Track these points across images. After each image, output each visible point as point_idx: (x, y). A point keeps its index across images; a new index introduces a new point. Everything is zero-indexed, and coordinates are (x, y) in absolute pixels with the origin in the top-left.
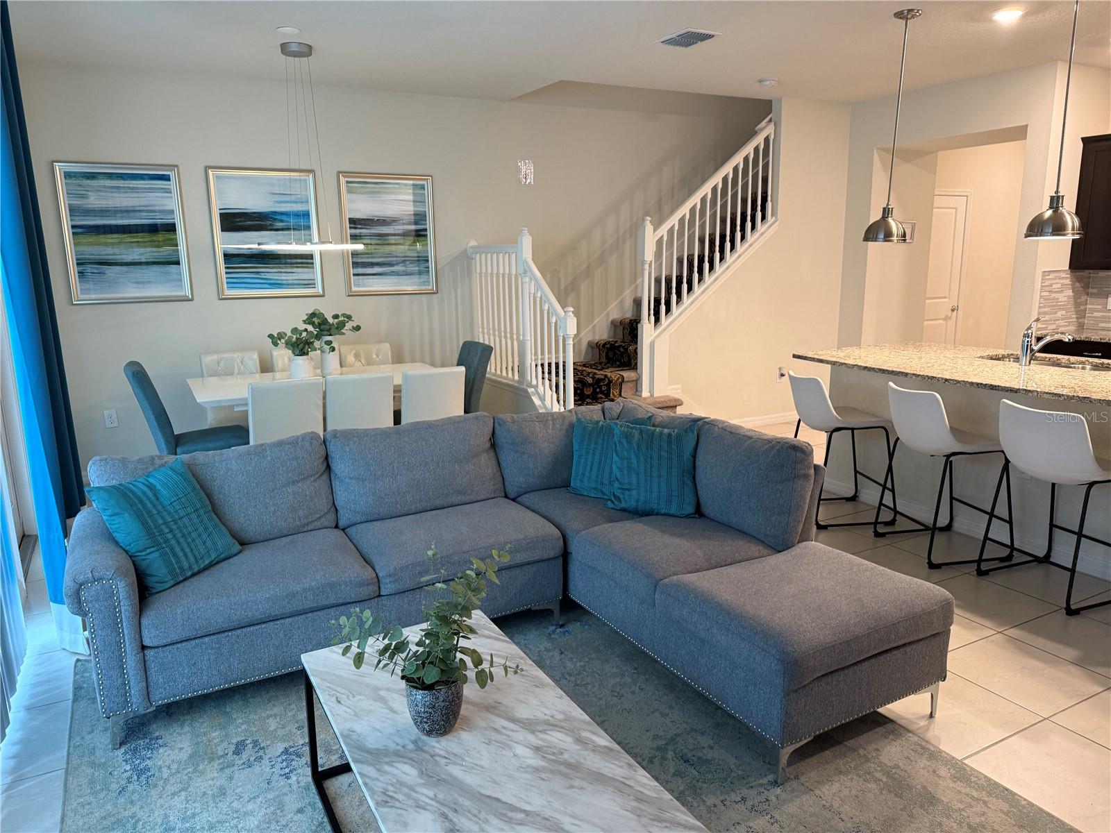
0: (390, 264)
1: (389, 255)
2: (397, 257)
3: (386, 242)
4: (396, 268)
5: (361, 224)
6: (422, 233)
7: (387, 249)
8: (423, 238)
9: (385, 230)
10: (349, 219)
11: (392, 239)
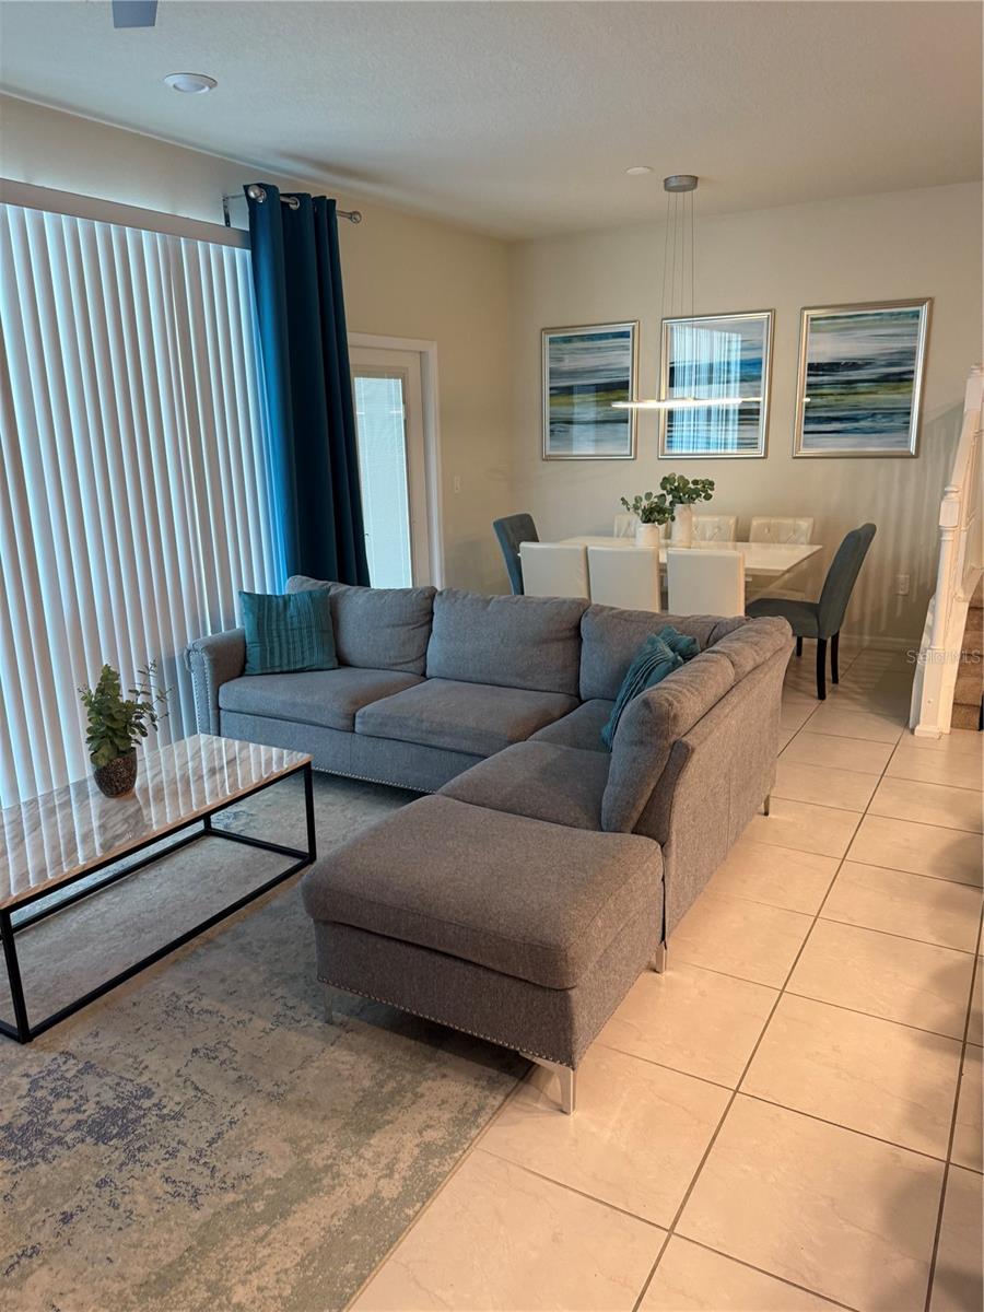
0: (854, 419)
1: (856, 407)
2: (866, 409)
3: (853, 391)
4: (862, 424)
5: (823, 370)
6: (906, 377)
7: (851, 400)
8: (906, 384)
9: (854, 375)
10: (809, 364)
11: (861, 387)
